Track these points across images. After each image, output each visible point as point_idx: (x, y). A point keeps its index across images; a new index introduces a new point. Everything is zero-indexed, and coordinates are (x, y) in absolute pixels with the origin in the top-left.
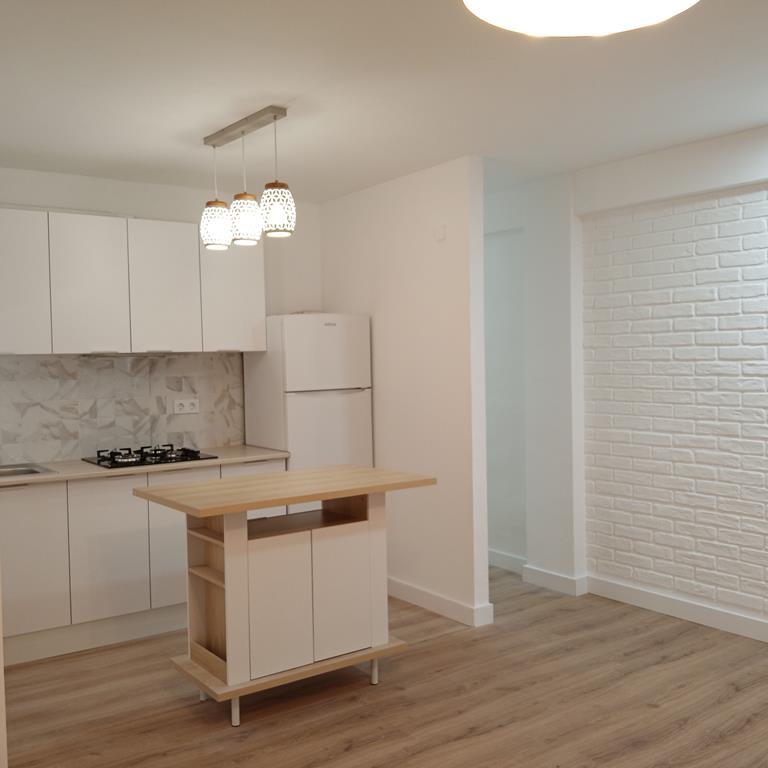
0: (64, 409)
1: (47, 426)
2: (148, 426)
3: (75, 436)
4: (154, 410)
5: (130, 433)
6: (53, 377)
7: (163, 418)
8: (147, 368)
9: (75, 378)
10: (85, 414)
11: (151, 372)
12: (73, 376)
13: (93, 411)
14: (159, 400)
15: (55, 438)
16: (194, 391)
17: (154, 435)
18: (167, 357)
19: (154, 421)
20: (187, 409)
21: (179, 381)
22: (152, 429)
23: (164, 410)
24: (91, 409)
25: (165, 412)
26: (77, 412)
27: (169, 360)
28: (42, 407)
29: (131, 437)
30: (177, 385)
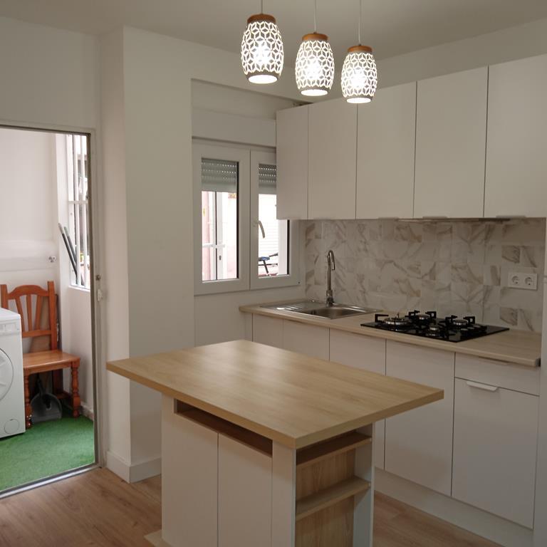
0: (410, 268)
1: (397, 281)
2: (481, 296)
3: (418, 294)
4: (488, 280)
5: (464, 300)
6: (404, 239)
7: (497, 290)
8: (483, 235)
9: (420, 241)
10: (426, 275)
11: (486, 239)
12: (419, 239)
13: (432, 274)
14: (493, 269)
15: (403, 293)
16: (534, 265)
17: (486, 306)
18: (505, 223)
19: (488, 291)
20: (522, 284)
21: (516, 250)
22: (485, 299)
23: (498, 281)
24: (431, 271)
25: (499, 284)
26: (419, 273)
27: (507, 226)
28: (395, 265)
29: (464, 303)
30: (514, 255)
